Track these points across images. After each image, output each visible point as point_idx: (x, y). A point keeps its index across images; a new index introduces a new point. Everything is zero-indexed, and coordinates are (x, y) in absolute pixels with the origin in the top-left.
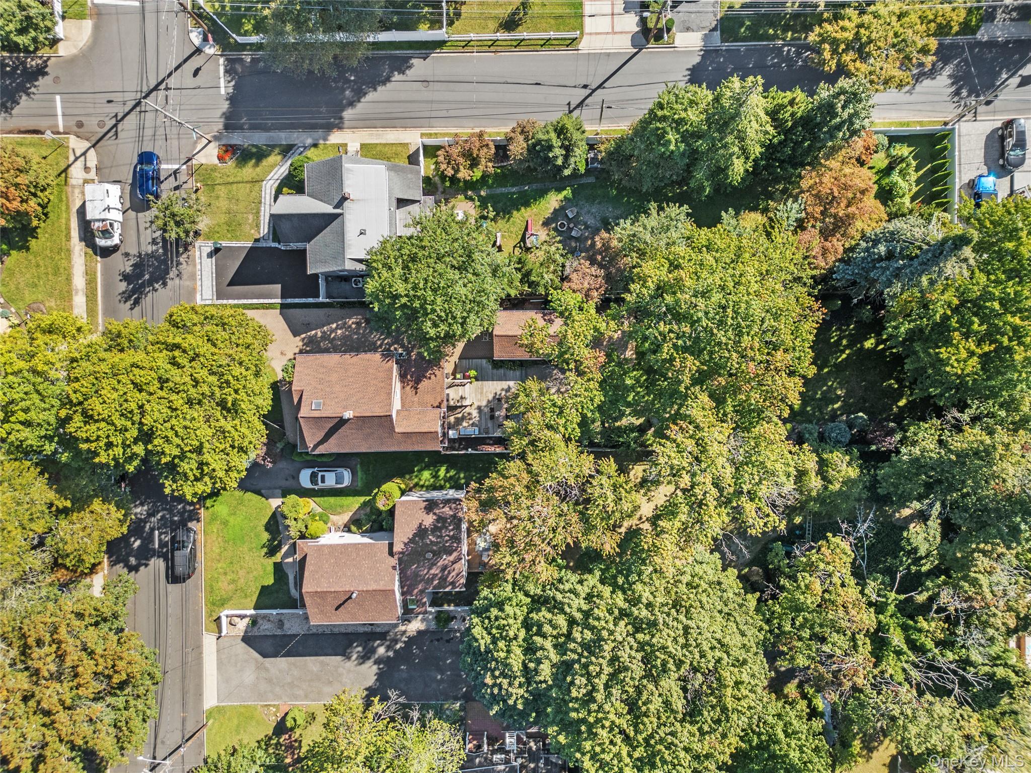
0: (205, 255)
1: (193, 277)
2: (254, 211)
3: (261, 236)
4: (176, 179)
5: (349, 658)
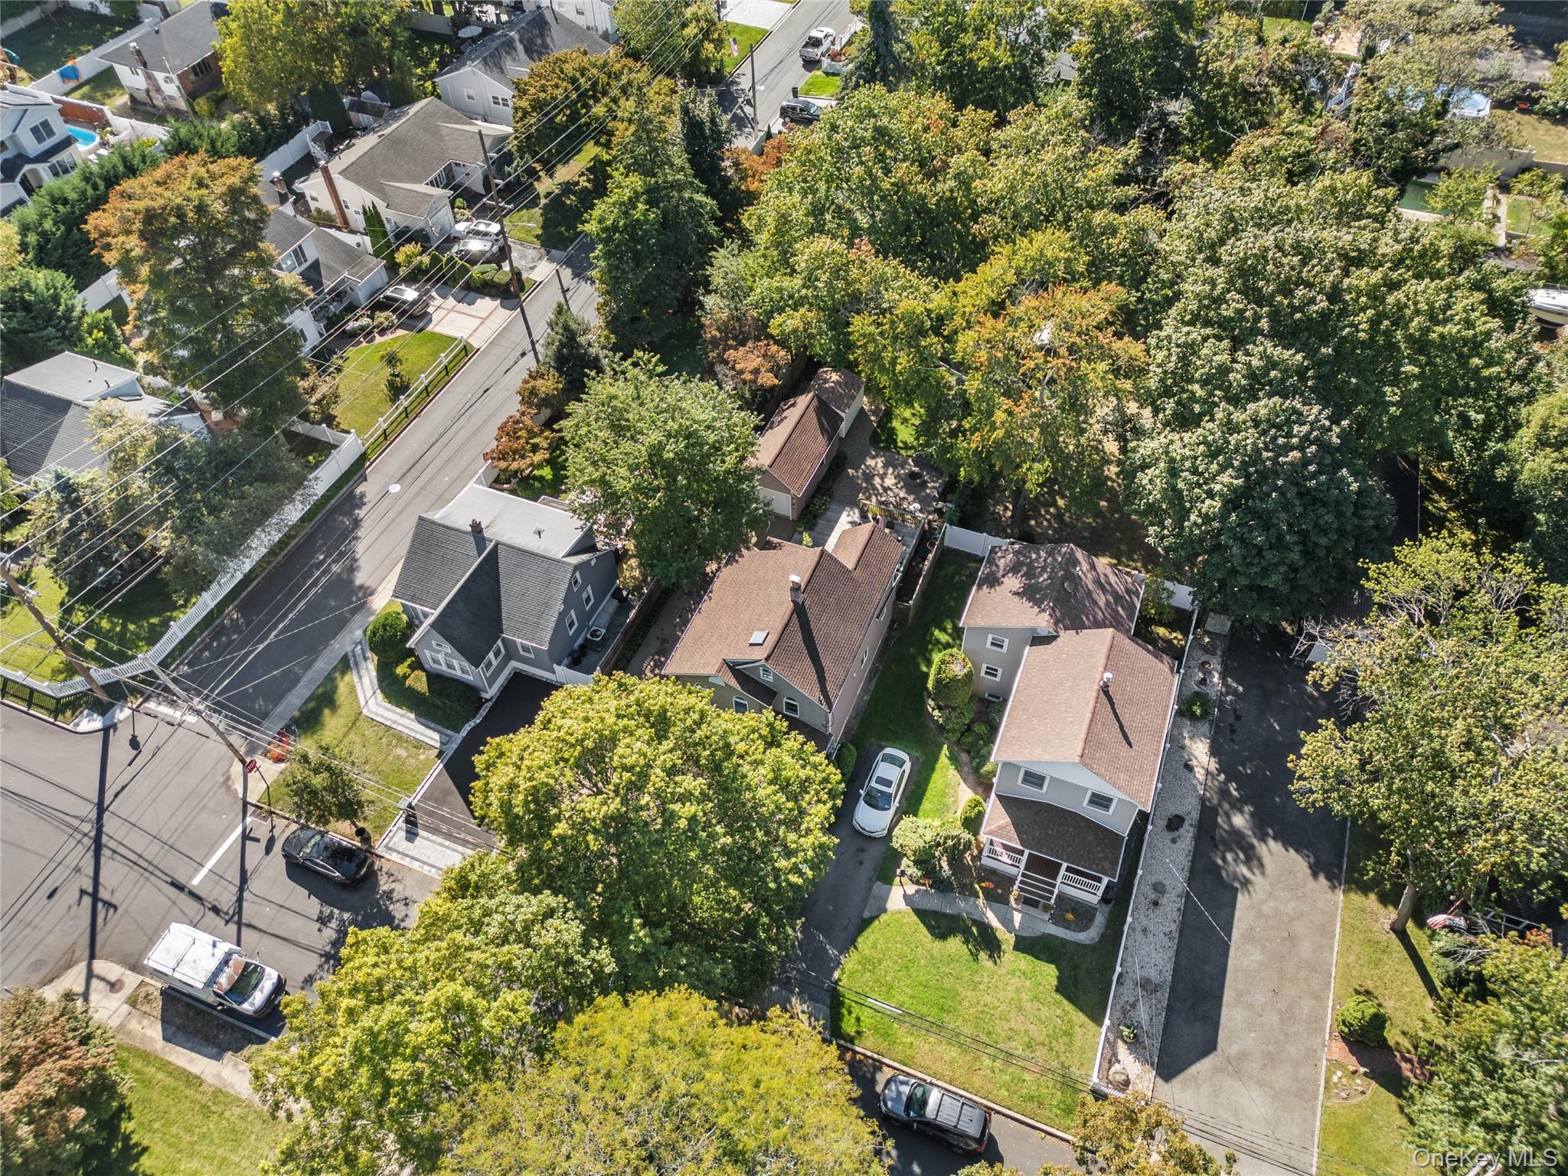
0: (405, 845)
2: (394, 742)
3: (438, 745)
4: (257, 840)
5: (1246, 883)
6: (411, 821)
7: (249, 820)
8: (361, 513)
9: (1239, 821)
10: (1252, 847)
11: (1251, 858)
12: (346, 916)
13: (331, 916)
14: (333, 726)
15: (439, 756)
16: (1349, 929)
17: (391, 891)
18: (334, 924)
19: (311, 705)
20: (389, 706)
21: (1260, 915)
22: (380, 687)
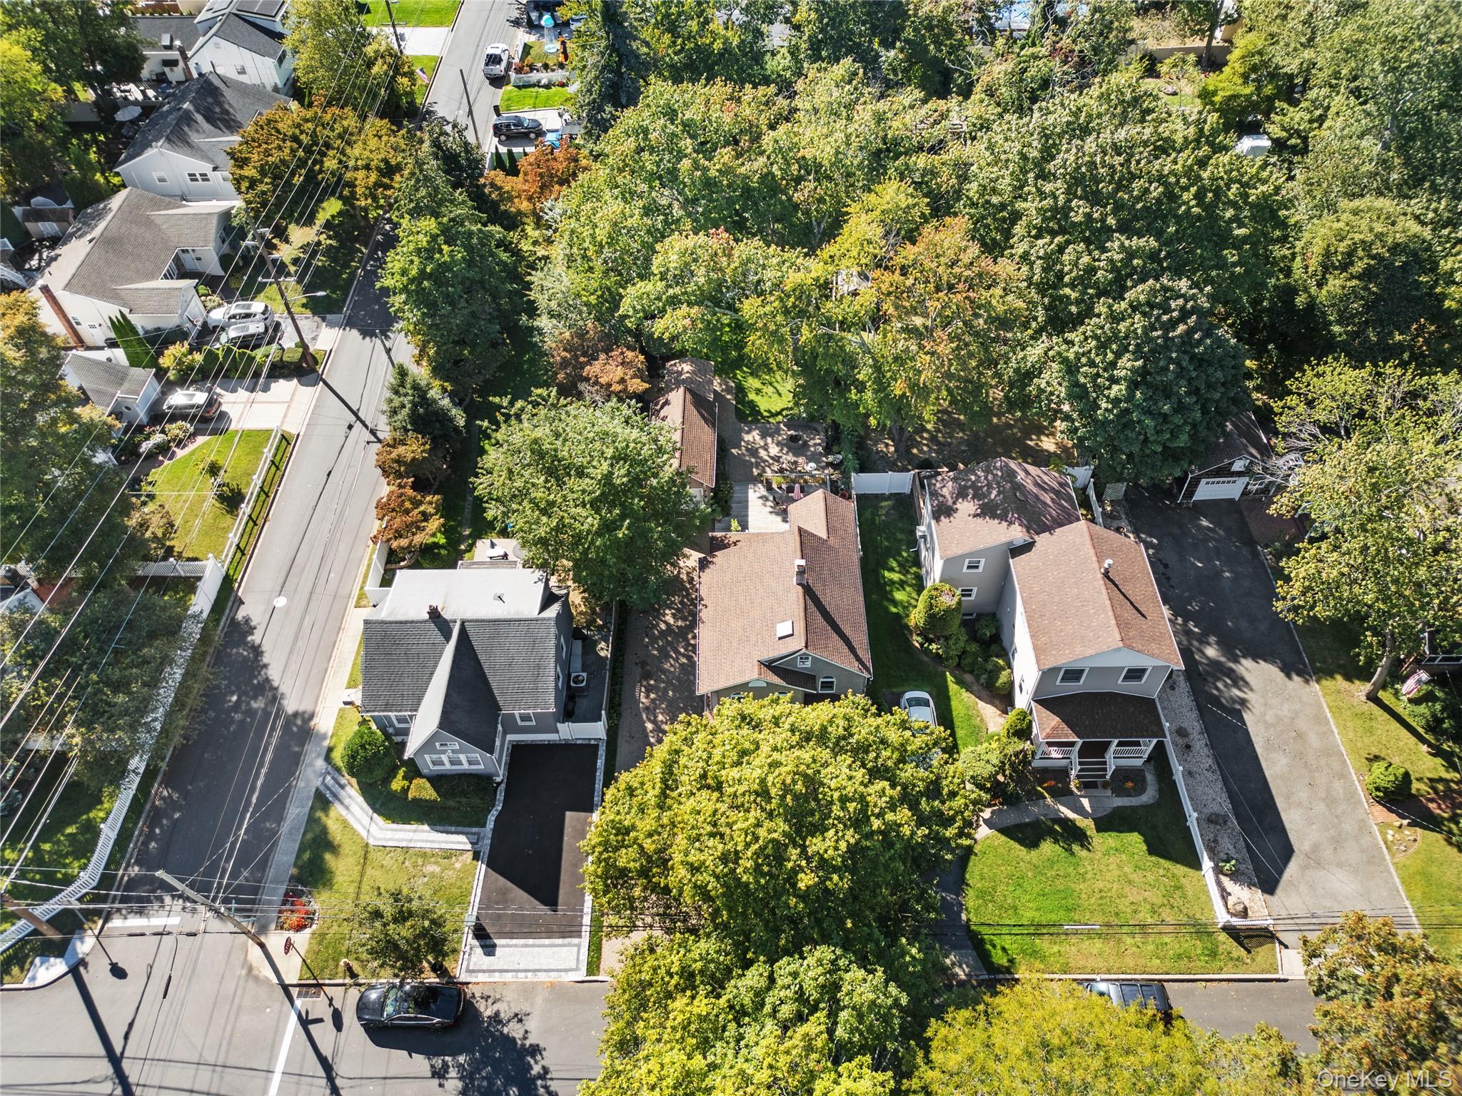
0: (487, 962)
1: (528, 990)
2: (420, 861)
3: (469, 847)
4: (320, 1020)
5: (1243, 702)
6: (481, 933)
7: (299, 1003)
8: (256, 638)
9: (1211, 652)
10: (1232, 670)
11: (1238, 681)
12: (461, 1059)
13: (445, 1066)
14: (342, 867)
15: (476, 856)
16: (1337, 711)
17: (497, 1014)
18: (453, 1073)
19: (307, 856)
20: (395, 826)
21: (1268, 726)
22: (375, 810)
